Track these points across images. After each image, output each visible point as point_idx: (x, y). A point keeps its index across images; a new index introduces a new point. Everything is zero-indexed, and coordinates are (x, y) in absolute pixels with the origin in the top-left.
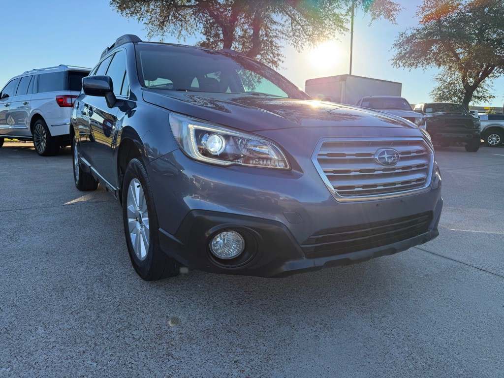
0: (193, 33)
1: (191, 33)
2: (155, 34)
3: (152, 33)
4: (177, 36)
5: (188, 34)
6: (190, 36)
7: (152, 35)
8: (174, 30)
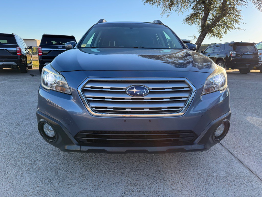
0: (188, 9)
1: (186, 9)
2: (165, 12)
3: (164, 12)
4: (178, 12)
5: (185, 10)
6: (186, 11)
7: (164, 13)
8: (177, 9)
